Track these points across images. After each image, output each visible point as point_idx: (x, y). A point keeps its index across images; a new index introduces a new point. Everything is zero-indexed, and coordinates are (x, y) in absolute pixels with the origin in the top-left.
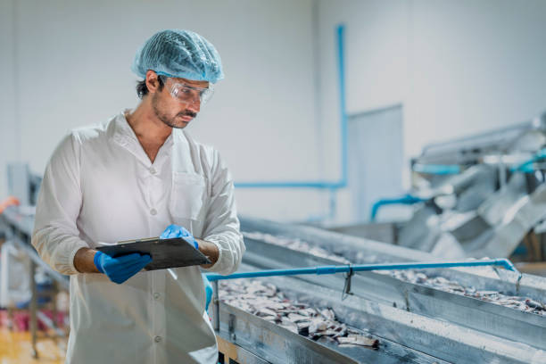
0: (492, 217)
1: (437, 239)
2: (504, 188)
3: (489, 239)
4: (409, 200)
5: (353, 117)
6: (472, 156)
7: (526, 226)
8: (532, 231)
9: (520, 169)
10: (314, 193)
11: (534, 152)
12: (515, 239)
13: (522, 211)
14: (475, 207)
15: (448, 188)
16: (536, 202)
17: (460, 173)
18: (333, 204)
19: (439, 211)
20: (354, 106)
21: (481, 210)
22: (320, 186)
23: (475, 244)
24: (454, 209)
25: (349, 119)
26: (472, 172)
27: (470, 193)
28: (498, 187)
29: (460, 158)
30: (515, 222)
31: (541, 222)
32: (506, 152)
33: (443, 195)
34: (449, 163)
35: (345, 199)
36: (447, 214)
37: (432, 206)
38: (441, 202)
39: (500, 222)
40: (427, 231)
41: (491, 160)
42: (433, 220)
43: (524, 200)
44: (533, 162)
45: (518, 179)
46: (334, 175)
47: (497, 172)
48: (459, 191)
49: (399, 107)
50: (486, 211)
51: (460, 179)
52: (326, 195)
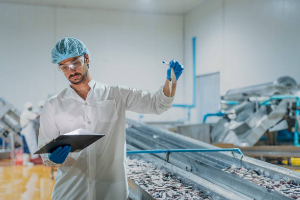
0: (251, 124)
1: (228, 133)
2: (258, 111)
3: (249, 133)
4: (219, 114)
5: (199, 77)
7: (265, 129)
8: (268, 131)
9: (263, 104)
10: (181, 109)
11: (270, 96)
12: (260, 134)
13: (263, 122)
14: (244, 120)
15: (233, 111)
16: (270, 118)
17: (239, 104)
18: (189, 114)
19: (229, 120)
20: (198, 73)
21: (246, 121)
22: (184, 106)
23: (243, 136)
24: (235, 120)
25: (197, 77)
26: (245, 103)
27: (243, 113)
28: (255, 111)
29: (241, 97)
30: (260, 127)
31: (272, 127)
32: (259, 96)
33: (232, 113)
34: (235, 99)
35: (194, 111)
36: (232, 122)
37: (226, 118)
38: (230, 116)
39: (255, 126)
40: (224, 128)
41: (252, 99)
42: (226, 124)
43: (265, 117)
44: (269, 101)
45: (263, 108)
46: (190, 102)
47: (255, 104)
48: (238, 112)
49: (218, 73)
50: (249, 121)
51: (238, 107)
52: (186, 110)
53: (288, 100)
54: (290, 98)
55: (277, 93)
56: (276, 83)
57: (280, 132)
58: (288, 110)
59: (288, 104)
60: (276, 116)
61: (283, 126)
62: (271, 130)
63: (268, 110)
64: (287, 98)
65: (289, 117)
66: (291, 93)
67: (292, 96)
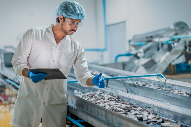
0: (156, 60)
1: (138, 68)
2: (161, 50)
3: (156, 67)
4: (128, 55)
5: (109, 26)
6: (150, 39)
7: (169, 63)
8: (170, 64)
9: (166, 43)
10: (95, 53)
11: (171, 37)
12: (165, 67)
13: (167, 57)
14: (151, 56)
15: (141, 50)
16: (172, 54)
17: (145, 45)
18: (102, 56)
19: (138, 58)
20: (109, 22)
21: (153, 57)
22: (97, 50)
23: (151, 69)
24: (144, 57)
25: (107, 26)
26: (150, 44)
27: (149, 51)
28: (158, 49)
29: (146, 40)
30: (165, 61)
31: (174, 61)
32: (161, 37)
33: (140, 52)
34: (142, 41)
35: (106, 54)
36: (141, 59)
37: (136, 57)
38: (139, 55)
39: (159, 61)
40: (134, 65)
41: (156, 40)
42: (136, 61)
43: (168, 54)
44: (170, 40)
45: (166, 46)
46: (102, 47)
47: (158, 44)
48: (145, 51)
49: (125, 22)
50: (155, 58)
51: (145, 47)
52: (100, 53)
53: (185, 39)
54: (187, 38)
55: (176, 34)
56: (172, 27)
57: (178, 66)
58: (186, 47)
59: (185, 42)
60: (176, 52)
61: (182, 59)
62: (173, 64)
63: (170, 48)
64: (184, 38)
65: (186, 53)
66: (187, 34)
67: (188, 36)
